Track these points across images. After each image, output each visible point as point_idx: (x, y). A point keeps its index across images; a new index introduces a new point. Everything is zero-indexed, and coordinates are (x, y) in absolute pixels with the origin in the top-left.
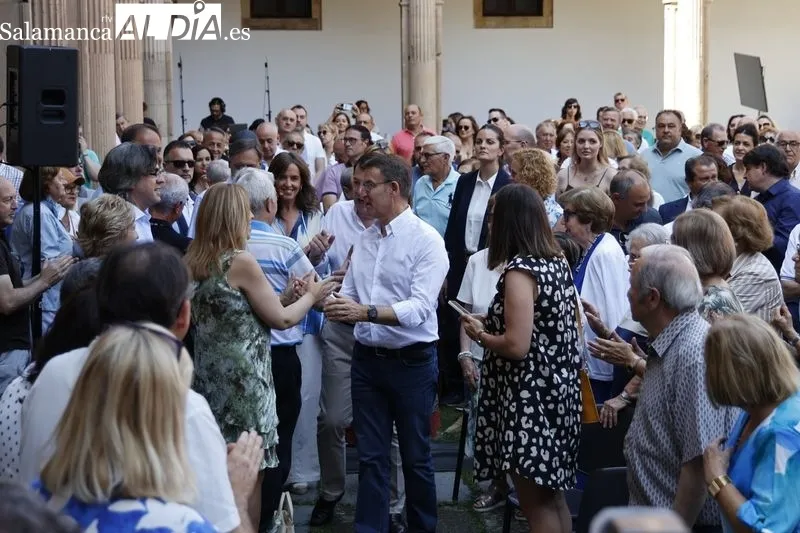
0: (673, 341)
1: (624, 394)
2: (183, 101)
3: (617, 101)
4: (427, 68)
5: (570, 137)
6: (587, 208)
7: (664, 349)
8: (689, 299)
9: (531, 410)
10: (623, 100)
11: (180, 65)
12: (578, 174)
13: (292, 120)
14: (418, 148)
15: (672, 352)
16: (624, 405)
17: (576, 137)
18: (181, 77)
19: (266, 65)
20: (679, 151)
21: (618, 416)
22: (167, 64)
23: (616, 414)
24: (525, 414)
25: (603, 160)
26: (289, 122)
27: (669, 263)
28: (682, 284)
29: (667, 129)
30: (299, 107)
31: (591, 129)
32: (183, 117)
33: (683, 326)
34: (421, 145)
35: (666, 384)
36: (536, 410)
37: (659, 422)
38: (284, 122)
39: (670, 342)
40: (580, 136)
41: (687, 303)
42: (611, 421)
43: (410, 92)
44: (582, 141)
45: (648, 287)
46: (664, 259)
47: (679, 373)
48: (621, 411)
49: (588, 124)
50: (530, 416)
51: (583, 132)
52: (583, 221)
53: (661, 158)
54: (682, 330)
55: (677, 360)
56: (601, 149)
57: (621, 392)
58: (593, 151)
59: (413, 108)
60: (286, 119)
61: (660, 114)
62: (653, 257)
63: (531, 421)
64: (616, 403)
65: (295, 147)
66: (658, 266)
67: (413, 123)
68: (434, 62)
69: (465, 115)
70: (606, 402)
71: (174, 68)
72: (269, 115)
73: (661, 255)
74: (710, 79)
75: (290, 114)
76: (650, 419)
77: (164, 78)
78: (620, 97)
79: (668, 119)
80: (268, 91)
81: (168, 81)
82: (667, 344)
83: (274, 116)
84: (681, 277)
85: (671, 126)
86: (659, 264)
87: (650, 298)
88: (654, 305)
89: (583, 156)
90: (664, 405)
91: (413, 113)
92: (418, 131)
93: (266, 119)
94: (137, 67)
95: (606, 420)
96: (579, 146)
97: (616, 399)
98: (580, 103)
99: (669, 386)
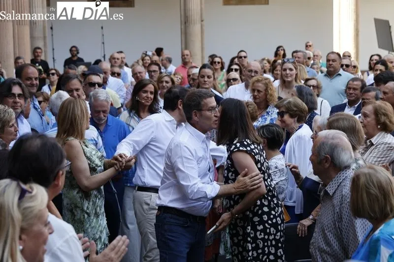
0: (338, 186)
1: (311, 217)
2: (53, 49)
3: (307, 46)
4: (196, 29)
5: (279, 68)
6: (295, 109)
7: (333, 191)
8: (347, 162)
9: (261, 227)
10: (310, 46)
11: (52, 28)
12: (284, 89)
13: (118, 59)
14: (189, 76)
15: (338, 193)
16: (311, 223)
17: (282, 68)
18: (52, 35)
19: (102, 28)
20: (340, 75)
21: (308, 230)
22: (44, 28)
23: (306, 228)
24: (258, 230)
25: (298, 81)
26: (116, 60)
27: (335, 141)
28: (343, 154)
29: (331, 63)
30: (121, 52)
31: (289, 63)
32: (54, 58)
33: (344, 177)
34: (190, 73)
35: (336, 211)
36: (264, 226)
37: (332, 233)
38: (114, 61)
39: (337, 187)
40: (284, 67)
41: (346, 164)
42: (303, 232)
43: (186, 43)
44: (285, 70)
45: (324, 155)
46: (333, 139)
47: (344, 205)
48: (309, 227)
49: (288, 60)
50: (261, 231)
51: (285, 64)
52: (292, 116)
53: (329, 79)
54: (343, 180)
55: (342, 198)
56: (297, 74)
57: (309, 215)
58: (291, 76)
59: (187, 52)
60: (114, 58)
61: (328, 54)
62: (326, 137)
63: (262, 234)
64: (307, 222)
65: (116, 75)
66: (330, 143)
67: (187, 60)
68: (200, 25)
69: (218, 55)
70: (301, 222)
71: (48, 30)
72: (104, 57)
73: (331, 136)
74: (360, 33)
75: (117, 55)
76: (326, 232)
77: (42, 36)
78: (308, 44)
79: (332, 57)
80: (103, 43)
81: (45, 38)
82: (335, 188)
83: (107, 57)
84: (343, 150)
85: (334, 61)
86: (330, 141)
87: (325, 161)
88: (327, 165)
89: (286, 79)
90: (335, 224)
91: (187, 55)
92: (189, 65)
93: (103, 59)
94: (27, 30)
95: (300, 232)
96: (284, 73)
97: (306, 220)
98: (285, 48)
99: (337, 212)
